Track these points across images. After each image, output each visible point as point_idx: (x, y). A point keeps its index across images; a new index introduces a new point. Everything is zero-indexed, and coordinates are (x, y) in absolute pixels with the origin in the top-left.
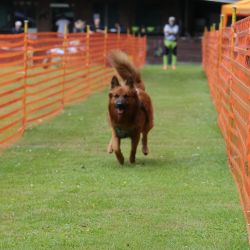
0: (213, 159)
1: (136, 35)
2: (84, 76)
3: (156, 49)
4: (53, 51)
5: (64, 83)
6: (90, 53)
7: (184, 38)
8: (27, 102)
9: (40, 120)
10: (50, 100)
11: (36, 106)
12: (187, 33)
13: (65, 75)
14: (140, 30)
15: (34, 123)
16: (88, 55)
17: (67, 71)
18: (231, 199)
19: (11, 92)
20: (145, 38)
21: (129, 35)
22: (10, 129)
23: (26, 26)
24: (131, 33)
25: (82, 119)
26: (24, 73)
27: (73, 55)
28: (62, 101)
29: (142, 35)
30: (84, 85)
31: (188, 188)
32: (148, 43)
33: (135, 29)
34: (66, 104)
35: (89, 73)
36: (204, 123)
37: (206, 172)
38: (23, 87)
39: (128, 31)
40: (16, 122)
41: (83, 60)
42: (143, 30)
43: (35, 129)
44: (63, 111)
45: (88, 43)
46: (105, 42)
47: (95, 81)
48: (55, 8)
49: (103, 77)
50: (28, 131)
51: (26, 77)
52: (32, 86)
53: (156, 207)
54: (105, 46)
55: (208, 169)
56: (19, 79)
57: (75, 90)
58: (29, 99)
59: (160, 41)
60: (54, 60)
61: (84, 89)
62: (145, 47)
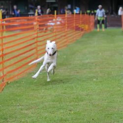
1: (89, 14)
2: (65, 36)
4: (48, 24)
6: (68, 24)
7: (113, 15)
8: (38, 49)
13: (56, 36)
14: (91, 12)
16: (66, 25)
17: (57, 33)
19: (31, 45)
21: (86, 15)
24: (87, 13)
25: (65, 57)
26: (36, 35)
27: (59, 25)
30: (65, 40)
33: (88, 11)
35: (67, 34)
38: (36, 42)
39: (85, 13)
41: (63, 28)
42: (92, 12)
45: (66, 19)
46: (75, 18)
48: (48, 3)
49: (74, 36)
50: (39, 64)
51: (37, 37)
52: (40, 41)
53: (105, 100)
54: (75, 21)
56: (34, 38)
57: (61, 43)
58: (39, 48)
60: (49, 28)
61: (66, 42)
62: (94, 20)
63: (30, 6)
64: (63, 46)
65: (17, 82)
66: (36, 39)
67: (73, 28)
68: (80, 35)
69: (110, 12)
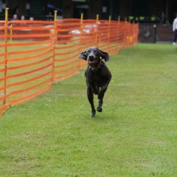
1: (132, 22)
3: (145, 32)
4: (73, 32)
6: (99, 34)
7: (165, 25)
14: (134, 19)
16: (97, 35)
20: (137, 25)
23: (56, 14)
24: (128, 21)
26: (53, 46)
27: (87, 35)
28: (78, 66)
29: (136, 22)
32: (140, 28)
33: (131, 18)
34: (81, 68)
39: (126, 19)
41: (94, 38)
42: (137, 19)
46: (109, 26)
54: (109, 30)
58: (56, 64)
62: (138, 30)
63: (49, 6)
65: (23, 106)
67: (107, 39)
68: (116, 50)
69: (162, 20)
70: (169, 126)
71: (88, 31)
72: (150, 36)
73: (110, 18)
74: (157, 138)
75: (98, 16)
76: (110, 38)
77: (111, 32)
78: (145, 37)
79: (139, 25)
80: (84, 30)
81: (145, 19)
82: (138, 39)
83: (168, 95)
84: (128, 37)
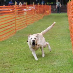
0: (67, 38)
1: (48, 5)
3: (54, 9)
5: (27, 19)
9: (20, 29)
10: (23, 24)
11: (19, 25)
12: (63, 4)
13: (27, 17)
14: (49, 3)
15: (18, 30)
18: (70, 48)
20: (50, 6)
21: (45, 5)
22: (12, 32)
26: (15, 16)
27: (30, 11)
28: (26, 24)
29: (50, 5)
30: (33, 19)
31: (59, 45)
32: (51, 7)
33: (48, 3)
34: (27, 25)
35: (34, 16)
36: (65, 29)
37: (64, 41)
38: (15, 20)
39: (45, 4)
40: (14, 30)
41: (33, 12)
43: (19, 32)
44: (27, 27)
46: (39, 7)
47: (36, 18)
49: (38, 17)
50: (17, 32)
55: (65, 41)
56: (14, 18)
58: (17, 23)
59: (55, 7)
61: (33, 20)
62: (51, 8)
64: (32, 23)
65: (4, 42)
66: (15, 18)
67: (38, 12)
68: (42, 17)
70: (64, 47)
71: (30, 9)
72: (56, 10)
73: (39, 4)
74: (59, 52)
75: (33, 3)
76: (39, 12)
77: (39, 9)
78: (54, 11)
79: (51, 6)
80: (29, 9)
81: (53, 3)
82: (51, 12)
83: (63, 34)
84: (47, 11)
